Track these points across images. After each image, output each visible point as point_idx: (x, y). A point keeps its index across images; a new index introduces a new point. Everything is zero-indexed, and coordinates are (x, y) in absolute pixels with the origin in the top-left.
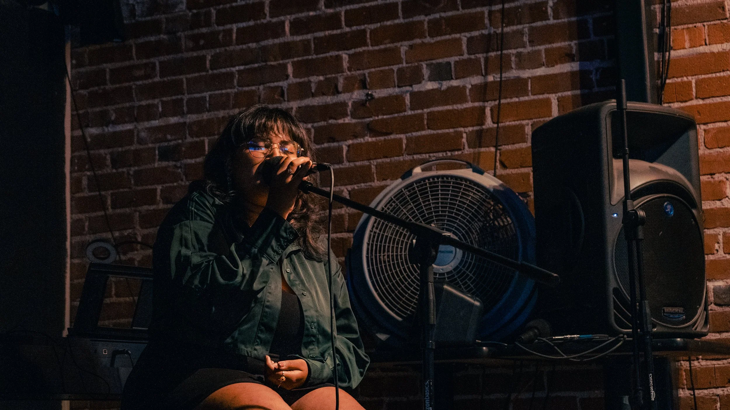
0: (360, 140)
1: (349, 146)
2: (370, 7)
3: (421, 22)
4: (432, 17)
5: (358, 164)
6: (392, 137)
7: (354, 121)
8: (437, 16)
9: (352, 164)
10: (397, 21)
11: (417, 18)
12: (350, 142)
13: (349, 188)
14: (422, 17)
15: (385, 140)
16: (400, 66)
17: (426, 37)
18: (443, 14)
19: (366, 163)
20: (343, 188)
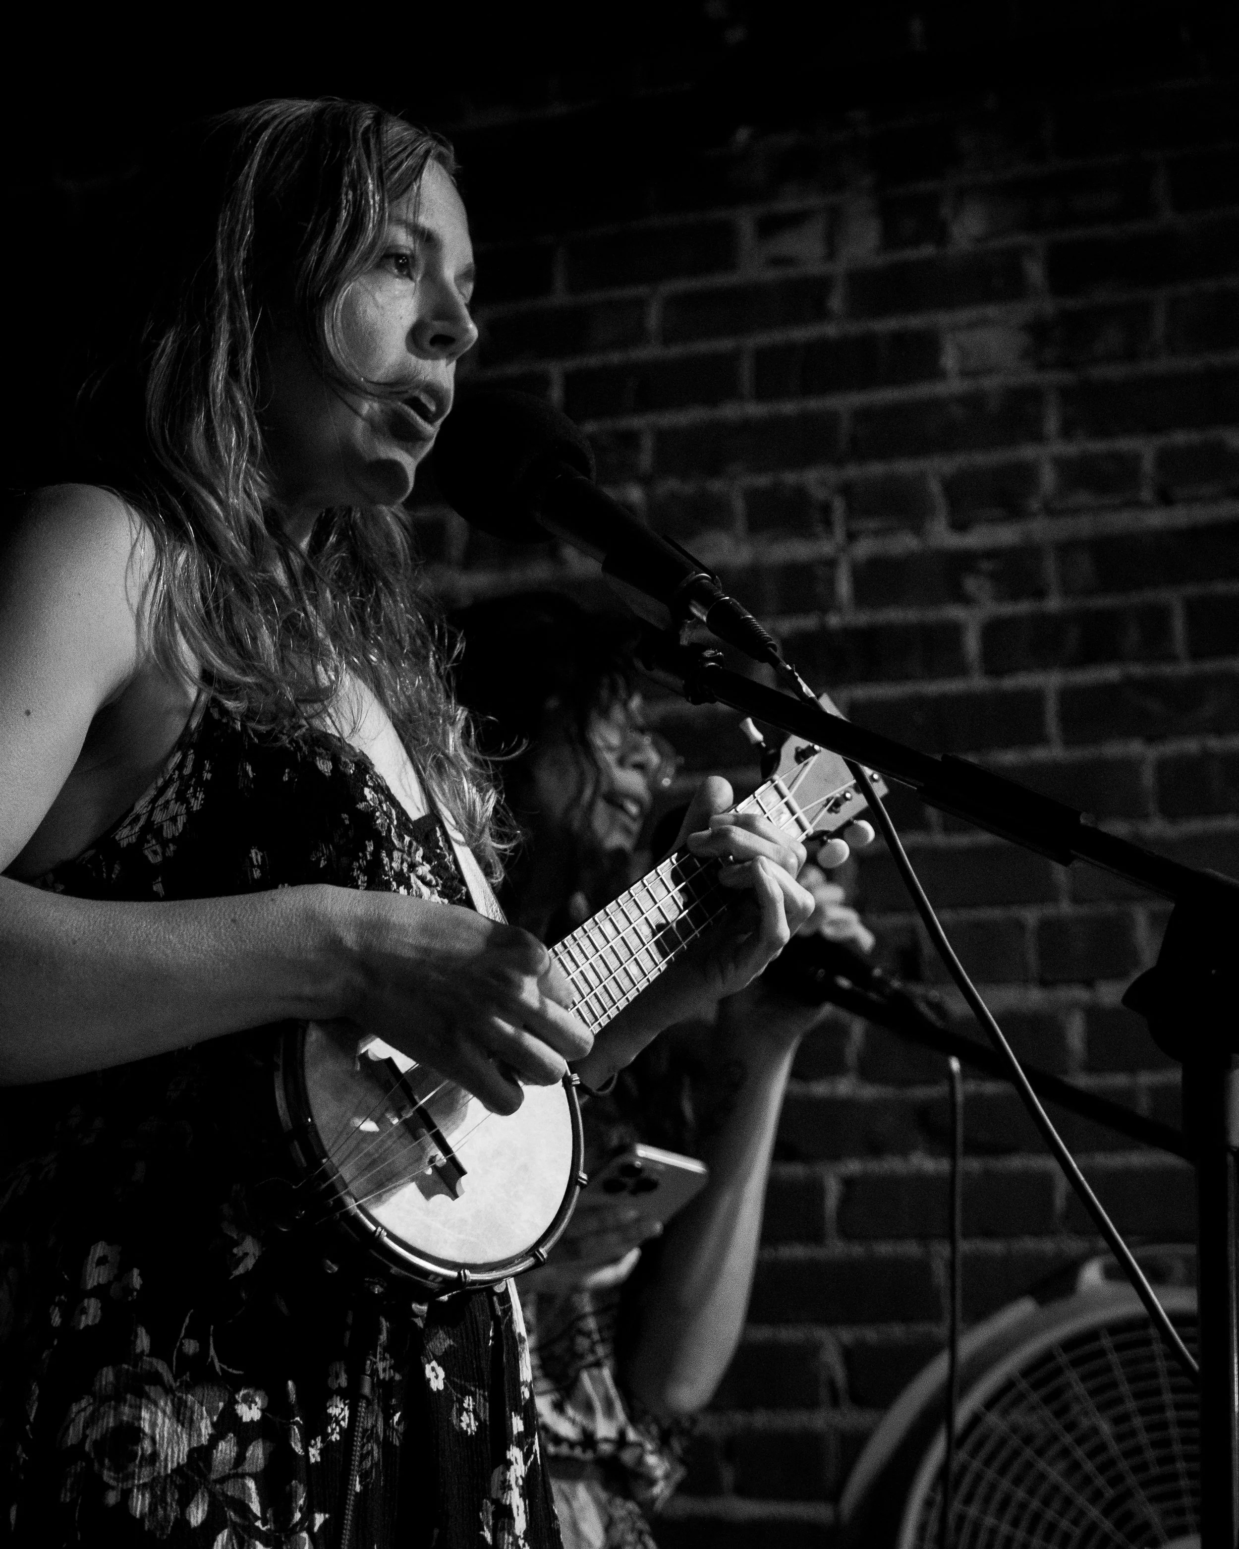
0: (893, 1165)
1: (848, 1183)
2: (942, 700)
3: (1130, 766)
4: (1171, 748)
5: (884, 1249)
6: (1016, 1163)
7: (869, 1092)
8: (1191, 746)
9: (857, 1250)
10: (1040, 754)
11: (1113, 750)
12: (853, 1167)
13: (847, 1335)
14: (1135, 748)
15: (987, 1174)
16: (1049, 911)
17: (1145, 817)
18: (1214, 743)
19: (911, 1249)
20: (822, 1334)
